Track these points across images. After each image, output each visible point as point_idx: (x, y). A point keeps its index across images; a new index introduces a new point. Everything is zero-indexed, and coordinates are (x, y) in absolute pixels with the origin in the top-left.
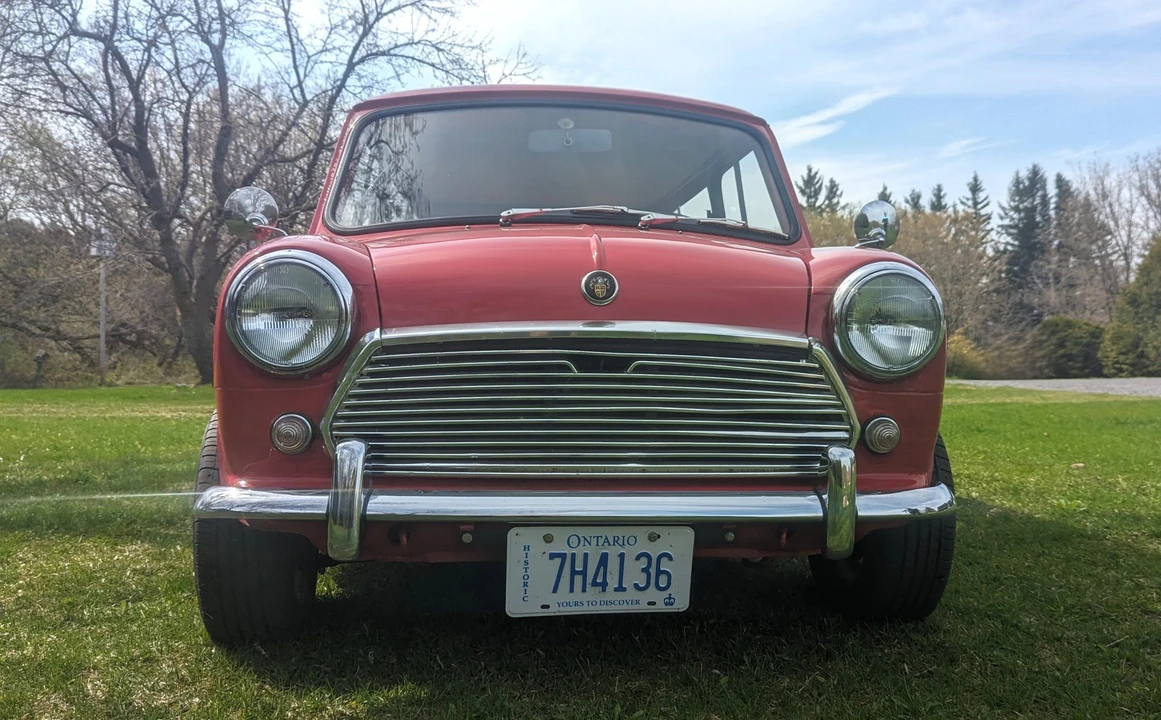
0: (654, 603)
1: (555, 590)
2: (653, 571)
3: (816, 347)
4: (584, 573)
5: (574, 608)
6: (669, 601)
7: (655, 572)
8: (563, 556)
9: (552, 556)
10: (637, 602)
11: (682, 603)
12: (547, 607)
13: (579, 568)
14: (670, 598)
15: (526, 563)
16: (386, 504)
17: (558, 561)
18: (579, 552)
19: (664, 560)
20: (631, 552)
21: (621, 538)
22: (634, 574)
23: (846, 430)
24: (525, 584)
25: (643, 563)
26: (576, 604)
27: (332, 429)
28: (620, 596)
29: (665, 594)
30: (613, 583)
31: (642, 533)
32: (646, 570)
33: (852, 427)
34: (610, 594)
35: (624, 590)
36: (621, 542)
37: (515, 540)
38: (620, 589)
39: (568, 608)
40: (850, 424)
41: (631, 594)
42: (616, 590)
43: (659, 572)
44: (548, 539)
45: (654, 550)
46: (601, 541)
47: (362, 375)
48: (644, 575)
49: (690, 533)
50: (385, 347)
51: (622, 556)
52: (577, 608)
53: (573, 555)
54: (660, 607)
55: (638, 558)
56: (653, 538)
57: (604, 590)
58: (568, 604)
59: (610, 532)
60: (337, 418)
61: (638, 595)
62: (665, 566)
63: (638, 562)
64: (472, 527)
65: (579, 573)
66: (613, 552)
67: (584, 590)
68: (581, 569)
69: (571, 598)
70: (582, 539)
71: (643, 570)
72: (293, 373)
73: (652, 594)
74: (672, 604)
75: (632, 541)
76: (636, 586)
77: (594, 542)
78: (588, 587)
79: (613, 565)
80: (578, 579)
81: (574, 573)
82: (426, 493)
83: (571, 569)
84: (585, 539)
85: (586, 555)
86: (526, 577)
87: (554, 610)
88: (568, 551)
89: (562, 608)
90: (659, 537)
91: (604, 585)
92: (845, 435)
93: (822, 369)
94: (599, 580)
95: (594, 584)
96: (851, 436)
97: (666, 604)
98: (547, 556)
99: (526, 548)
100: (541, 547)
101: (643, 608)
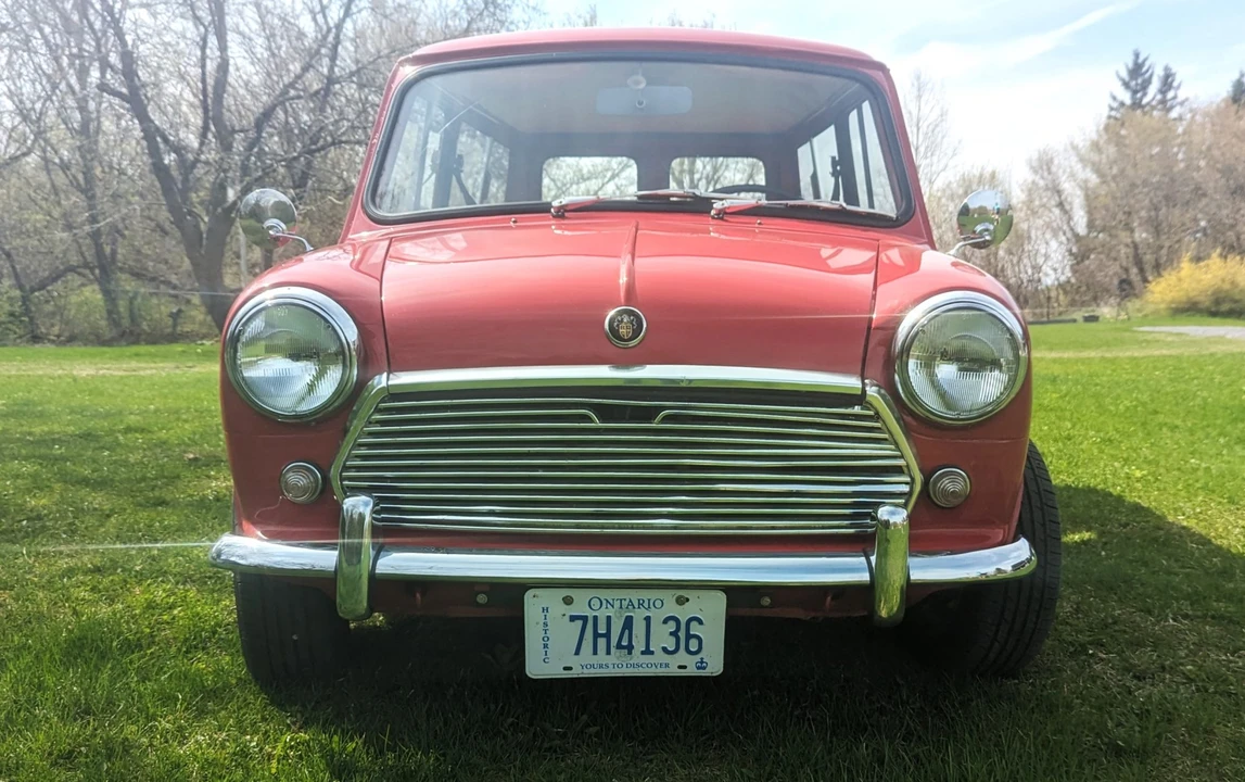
0: (685, 667)
1: (577, 653)
2: (682, 634)
3: (872, 391)
4: (607, 636)
5: (598, 671)
6: (701, 665)
7: (684, 634)
8: (584, 619)
9: (573, 618)
10: (667, 665)
11: (714, 661)
12: (570, 668)
13: (602, 630)
14: (702, 662)
15: (546, 624)
16: (401, 562)
17: (580, 623)
18: (602, 614)
19: (694, 624)
20: (657, 616)
21: (646, 602)
22: (662, 637)
23: (906, 483)
24: (545, 646)
25: (672, 626)
26: (601, 666)
27: (342, 479)
28: (647, 659)
29: (697, 658)
30: (639, 645)
31: (669, 596)
32: (675, 634)
33: (913, 479)
34: (637, 658)
35: (652, 653)
36: (646, 605)
37: (533, 605)
38: (647, 652)
39: (592, 670)
40: (911, 476)
41: (660, 657)
42: (643, 653)
43: (689, 636)
44: (568, 601)
45: (684, 614)
46: (625, 603)
47: (370, 423)
48: (673, 639)
49: (722, 598)
50: (394, 394)
51: (648, 619)
52: (602, 670)
53: (595, 618)
54: (692, 671)
55: (666, 622)
56: (681, 601)
57: (630, 653)
58: (591, 667)
59: (635, 595)
60: (346, 468)
61: (667, 658)
62: (695, 629)
63: (665, 626)
64: (487, 588)
65: (602, 635)
66: (639, 616)
67: (608, 653)
68: (604, 632)
69: (595, 660)
70: (604, 602)
71: (671, 634)
72: (298, 421)
73: (682, 657)
74: (704, 668)
75: (658, 604)
76: (665, 650)
77: (617, 604)
78: (613, 650)
79: (639, 629)
80: (602, 642)
81: (596, 635)
82: (437, 550)
83: (592, 631)
84: (607, 601)
85: (609, 618)
86: (546, 639)
87: (577, 672)
88: (590, 614)
89: (585, 671)
90: (688, 600)
91: (630, 648)
92: (906, 489)
93: (877, 417)
94: (625, 643)
95: (619, 646)
96: (912, 489)
97: (698, 668)
98: (567, 618)
99: (545, 610)
100: (558, 609)
101: (673, 671)
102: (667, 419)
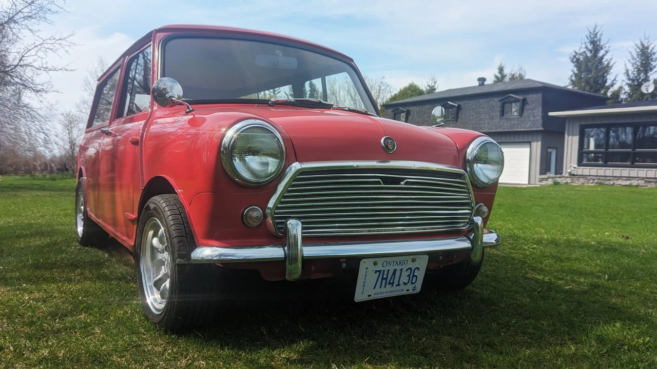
0: (409, 290)
1: (374, 288)
2: (411, 275)
4: (386, 279)
5: (380, 295)
8: (380, 271)
9: (376, 272)
10: (403, 290)
11: (418, 289)
12: (371, 295)
13: (385, 276)
14: (415, 287)
15: (366, 275)
16: (311, 251)
17: (378, 273)
18: (386, 269)
19: (416, 270)
20: (405, 267)
21: (402, 262)
22: (404, 278)
23: (470, 209)
24: (364, 286)
25: (409, 272)
26: (381, 293)
27: (275, 214)
28: (398, 288)
29: (413, 286)
30: (396, 283)
31: (410, 259)
34: (395, 288)
35: (400, 285)
37: (363, 265)
38: (398, 285)
39: (378, 296)
40: (472, 207)
41: (402, 287)
42: (397, 285)
43: (413, 276)
44: (375, 264)
45: (413, 266)
46: (395, 263)
47: (290, 186)
48: (408, 278)
49: (427, 258)
51: (402, 270)
52: (382, 295)
53: (384, 270)
54: (411, 292)
55: (407, 270)
56: (413, 261)
57: (392, 286)
58: (378, 294)
59: (398, 259)
61: (404, 287)
62: (416, 273)
63: (407, 272)
64: (345, 260)
66: (398, 268)
67: (385, 287)
69: (380, 290)
70: (388, 263)
71: (408, 275)
73: (410, 286)
74: (415, 290)
75: (406, 262)
76: (404, 283)
77: (392, 264)
78: (387, 285)
79: (398, 274)
80: (384, 281)
81: (383, 279)
82: (326, 245)
83: (381, 277)
85: (388, 270)
86: (365, 282)
87: (373, 297)
88: (382, 269)
89: (376, 296)
90: (416, 260)
91: (393, 283)
93: (466, 183)
94: (391, 282)
95: (390, 283)
96: (472, 211)
97: (413, 290)
98: (374, 271)
99: (367, 268)
100: (372, 268)
101: (405, 293)
102: (406, 183)
